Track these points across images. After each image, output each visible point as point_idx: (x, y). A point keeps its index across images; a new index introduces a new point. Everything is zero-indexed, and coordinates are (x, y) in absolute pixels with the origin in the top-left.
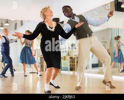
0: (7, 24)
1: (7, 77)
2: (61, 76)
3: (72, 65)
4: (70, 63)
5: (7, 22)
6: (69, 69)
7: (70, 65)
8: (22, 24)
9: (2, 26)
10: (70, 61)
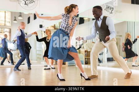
0: (20, 18)
1: (20, 70)
2: (76, 69)
3: (87, 58)
4: (85, 57)
5: (20, 16)
6: (84, 63)
7: (85, 59)
8: (35, 18)
9: (15, 20)
10: (85, 55)
